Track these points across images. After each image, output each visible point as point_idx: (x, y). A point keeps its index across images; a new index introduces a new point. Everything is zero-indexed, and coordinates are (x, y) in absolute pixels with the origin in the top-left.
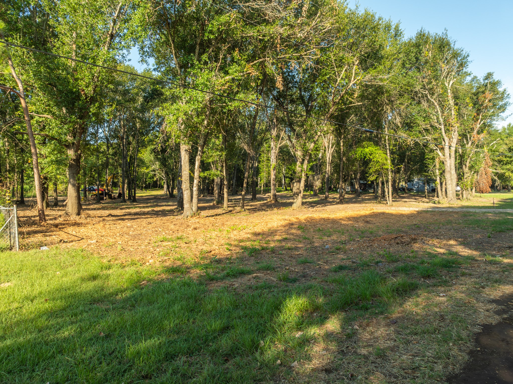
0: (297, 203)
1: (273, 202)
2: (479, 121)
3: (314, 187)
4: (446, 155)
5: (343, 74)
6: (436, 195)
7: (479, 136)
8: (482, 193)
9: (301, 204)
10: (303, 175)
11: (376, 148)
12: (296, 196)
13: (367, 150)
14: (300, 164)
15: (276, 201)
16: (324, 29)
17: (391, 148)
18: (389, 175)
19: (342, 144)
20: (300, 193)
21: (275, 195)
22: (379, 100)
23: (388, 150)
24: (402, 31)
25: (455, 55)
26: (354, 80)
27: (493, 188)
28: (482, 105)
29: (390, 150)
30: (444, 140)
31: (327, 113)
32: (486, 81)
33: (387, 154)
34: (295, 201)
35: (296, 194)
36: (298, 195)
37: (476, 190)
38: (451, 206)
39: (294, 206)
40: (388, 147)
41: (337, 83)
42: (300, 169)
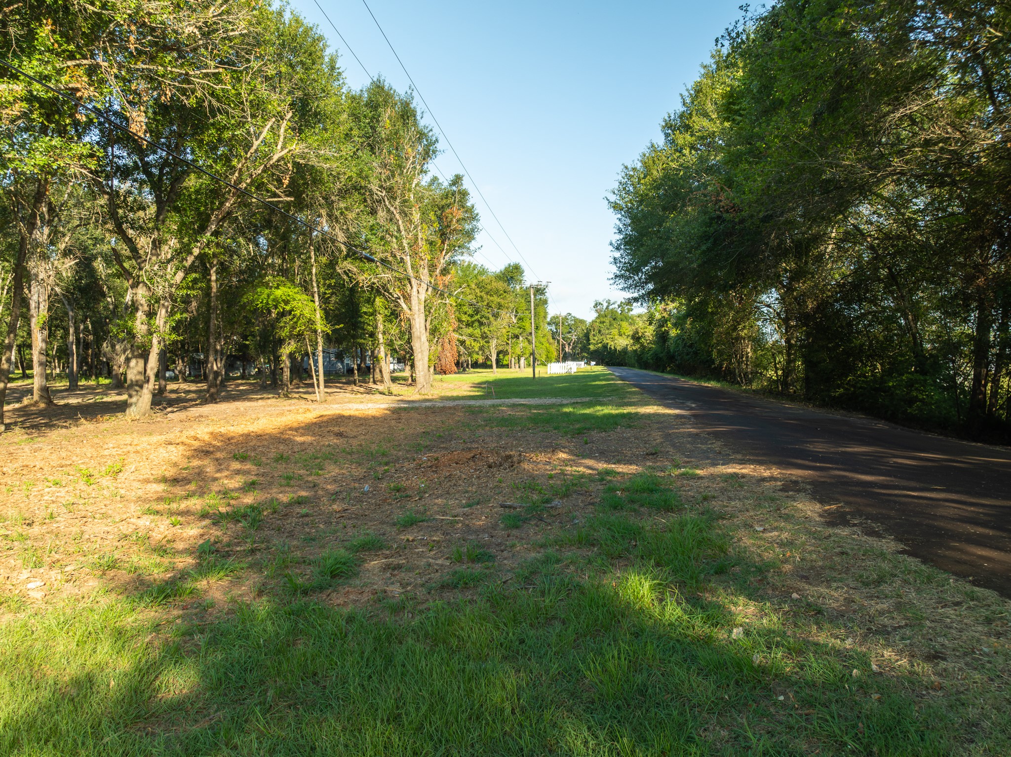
0: (140, 404)
1: (42, 405)
2: (444, 252)
3: (115, 367)
4: (413, 308)
5: (265, 133)
6: (372, 380)
7: (444, 278)
8: (445, 373)
9: (148, 407)
10: (155, 341)
11: (296, 291)
12: (137, 388)
13: (278, 293)
14: (144, 317)
15: (50, 402)
16: (233, 30)
17: (322, 290)
18: (317, 343)
19: (214, 278)
20: (148, 381)
21: (45, 390)
22: (307, 195)
23: (316, 296)
24: (340, 71)
25: (421, 135)
26: (283, 148)
27: (460, 366)
28: (449, 226)
29: (319, 296)
30: (410, 282)
31: (218, 209)
32: (454, 188)
33: (313, 301)
34: (134, 400)
35: (137, 385)
36: (141, 387)
37: (435, 369)
38: (423, 397)
39: (132, 412)
40: (316, 289)
41: (252, 150)
42: (145, 327)
